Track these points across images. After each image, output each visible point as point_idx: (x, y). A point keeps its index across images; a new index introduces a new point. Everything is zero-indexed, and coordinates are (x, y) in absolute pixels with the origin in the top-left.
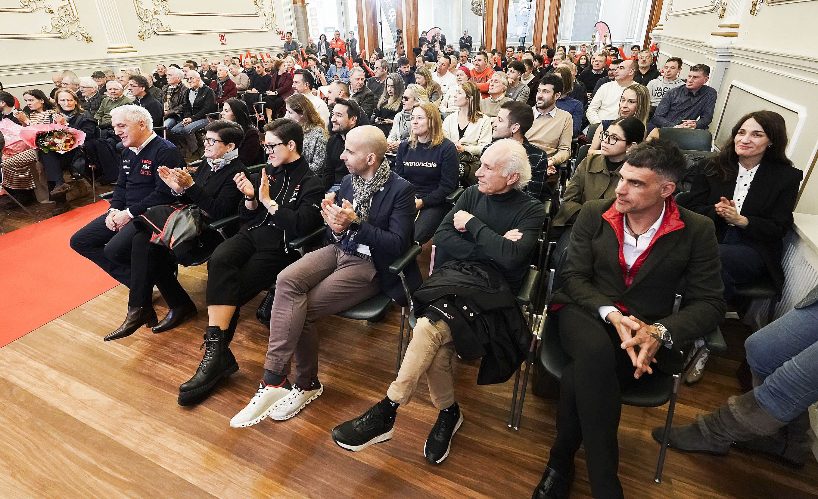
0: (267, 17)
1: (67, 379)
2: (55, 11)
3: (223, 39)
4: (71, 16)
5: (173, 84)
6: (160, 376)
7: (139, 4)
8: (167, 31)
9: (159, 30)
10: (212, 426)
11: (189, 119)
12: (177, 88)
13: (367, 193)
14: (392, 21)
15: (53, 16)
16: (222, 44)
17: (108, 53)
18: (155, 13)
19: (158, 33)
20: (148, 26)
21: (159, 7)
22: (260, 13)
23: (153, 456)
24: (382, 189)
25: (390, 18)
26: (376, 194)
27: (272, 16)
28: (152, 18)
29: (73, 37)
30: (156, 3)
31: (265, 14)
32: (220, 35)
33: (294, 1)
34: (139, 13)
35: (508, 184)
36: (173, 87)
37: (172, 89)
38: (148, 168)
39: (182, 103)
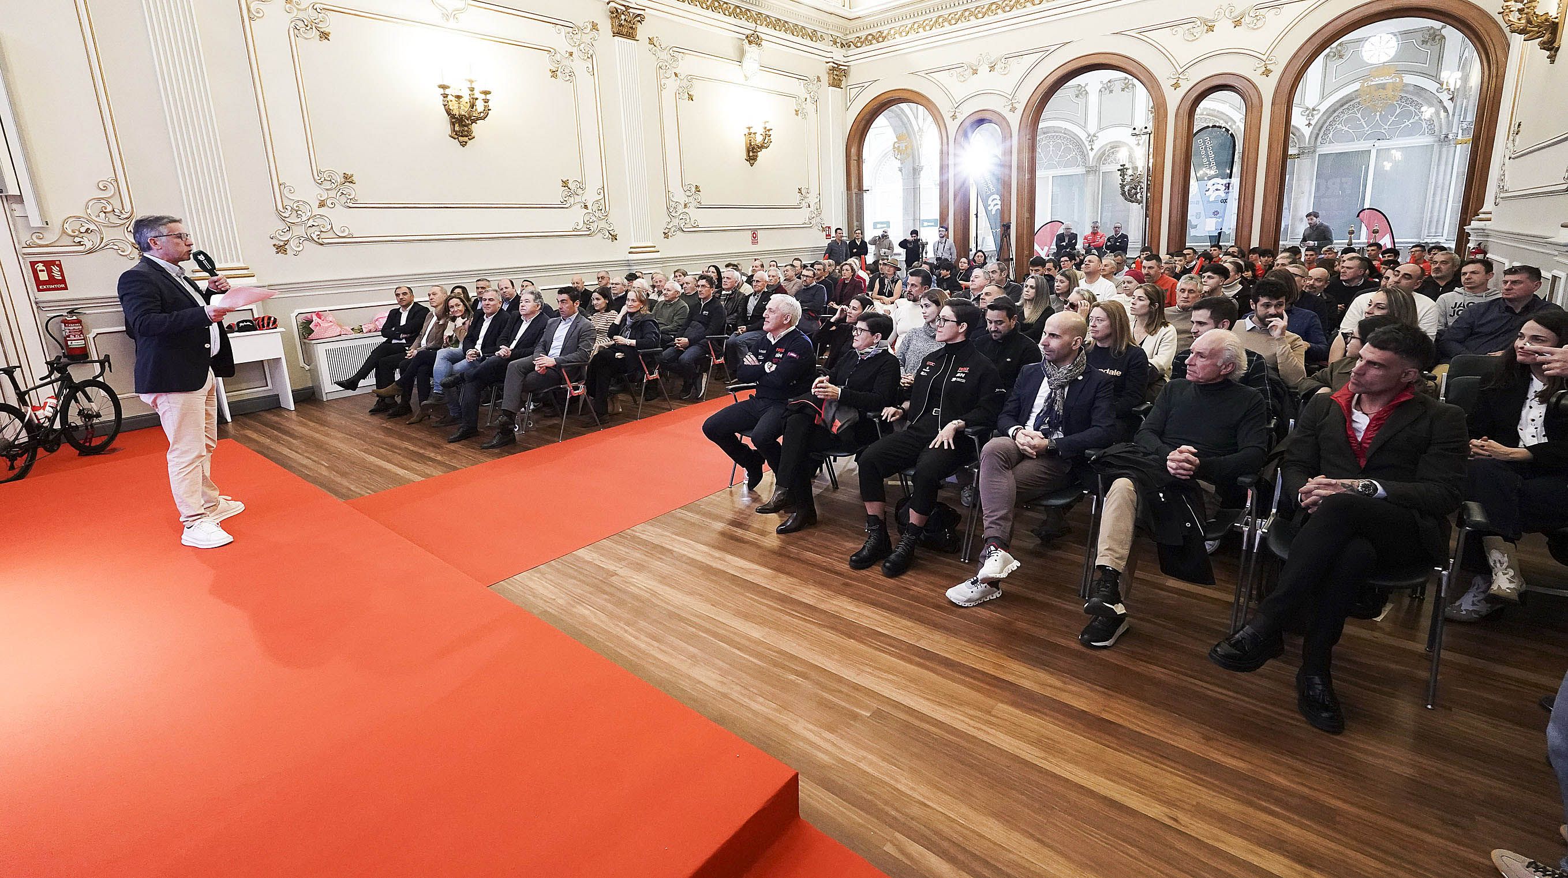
0: (812, 208)
2: (590, 207)
3: (755, 238)
4: (603, 212)
5: (728, 290)
7: (671, 196)
8: (695, 227)
9: (686, 226)
13: (1066, 378)
14: (993, 212)
15: (587, 211)
16: (753, 243)
17: (629, 253)
18: (686, 206)
19: (685, 230)
20: (676, 222)
21: (691, 199)
22: (804, 204)
24: (1080, 378)
25: (989, 208)
26: (1073, 383)
27: (818, 208)
28: (681, 212)
29: (600, 235)
30: (688, 194)
31: (809, 205)
32: (753, 232)
33: (849, 188)
34: (668, 207)
35: (1222, 373)
36: (728, 293)
37: (727, 294)
38: (781, 356)
39: (737, 311)
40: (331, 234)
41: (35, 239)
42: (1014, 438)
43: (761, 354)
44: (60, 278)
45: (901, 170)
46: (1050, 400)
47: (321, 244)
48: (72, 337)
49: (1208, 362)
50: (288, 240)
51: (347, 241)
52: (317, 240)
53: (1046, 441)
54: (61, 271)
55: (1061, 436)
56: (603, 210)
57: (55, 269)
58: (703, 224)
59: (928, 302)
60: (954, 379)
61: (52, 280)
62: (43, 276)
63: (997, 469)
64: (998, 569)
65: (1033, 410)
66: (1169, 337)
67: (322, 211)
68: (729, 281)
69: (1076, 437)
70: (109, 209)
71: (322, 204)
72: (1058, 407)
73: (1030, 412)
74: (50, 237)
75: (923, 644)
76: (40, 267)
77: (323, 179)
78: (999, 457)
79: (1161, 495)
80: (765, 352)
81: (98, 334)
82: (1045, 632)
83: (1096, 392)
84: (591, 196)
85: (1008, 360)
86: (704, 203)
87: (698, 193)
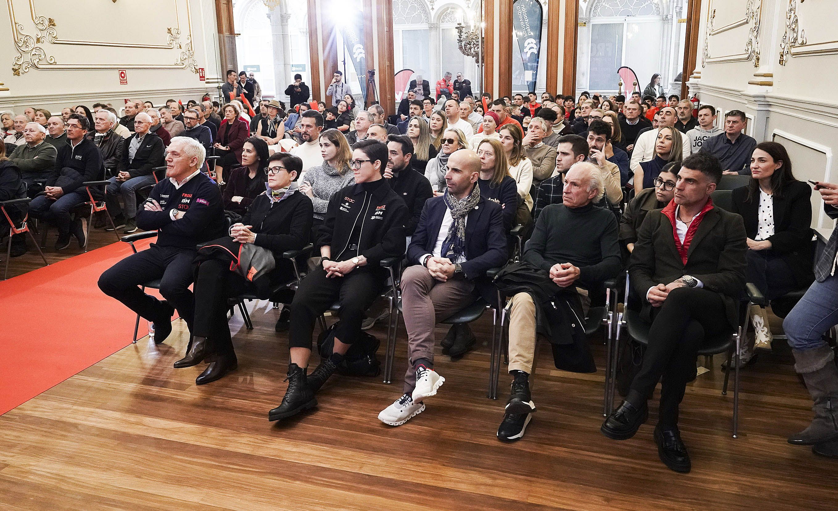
0: (184, 49)
3: (123, 77)
5: (102, 131)
6: (240, 408)
7: (19, 28)
8: (51, 64)
9: (40, 63)
11: (127, 174)
12: (108, 137)
13: (466, 209)
16: (122, 83)
18: (38, 40)
19: (38, 66)
20: (27, 58)
21: (45, 33)
22: (175, 45)
24: (477, 208)
25: (355, 56)
26: (471, 212)
27: (190, 49)
28: (33, 46)
30: (41, 27)
31: (180, 46)
32: (120, 72)
33: (220, 31)
34: (17, 40)
35: (589, 198)
36: (102, 135)
37: (102, 137)
38: (188, 201)
39: (114, 154)
42: (425, 265)
43: (163, 199)
45: (269, 17)
46: (454, 229)
49: (581, 189)
53: (454, 266)
55: (464, 261)
58: (61, 61)
59: (328, 142)
60: (372, 217)
63: (418, 296)
64: (429, 388)
65: (439, 238)
66: (527, 168)
68: (101, 122)
69: (478, 260)
72: (461, 234)
73: (436, 240)
75: (367, 471)
78: (418, 285)
79: (553, 303)
80: (167, 196)
82: (468, 435)
83: (490, 220)
85: (405, 194)
86: (61, 39)
87: (53, 27)
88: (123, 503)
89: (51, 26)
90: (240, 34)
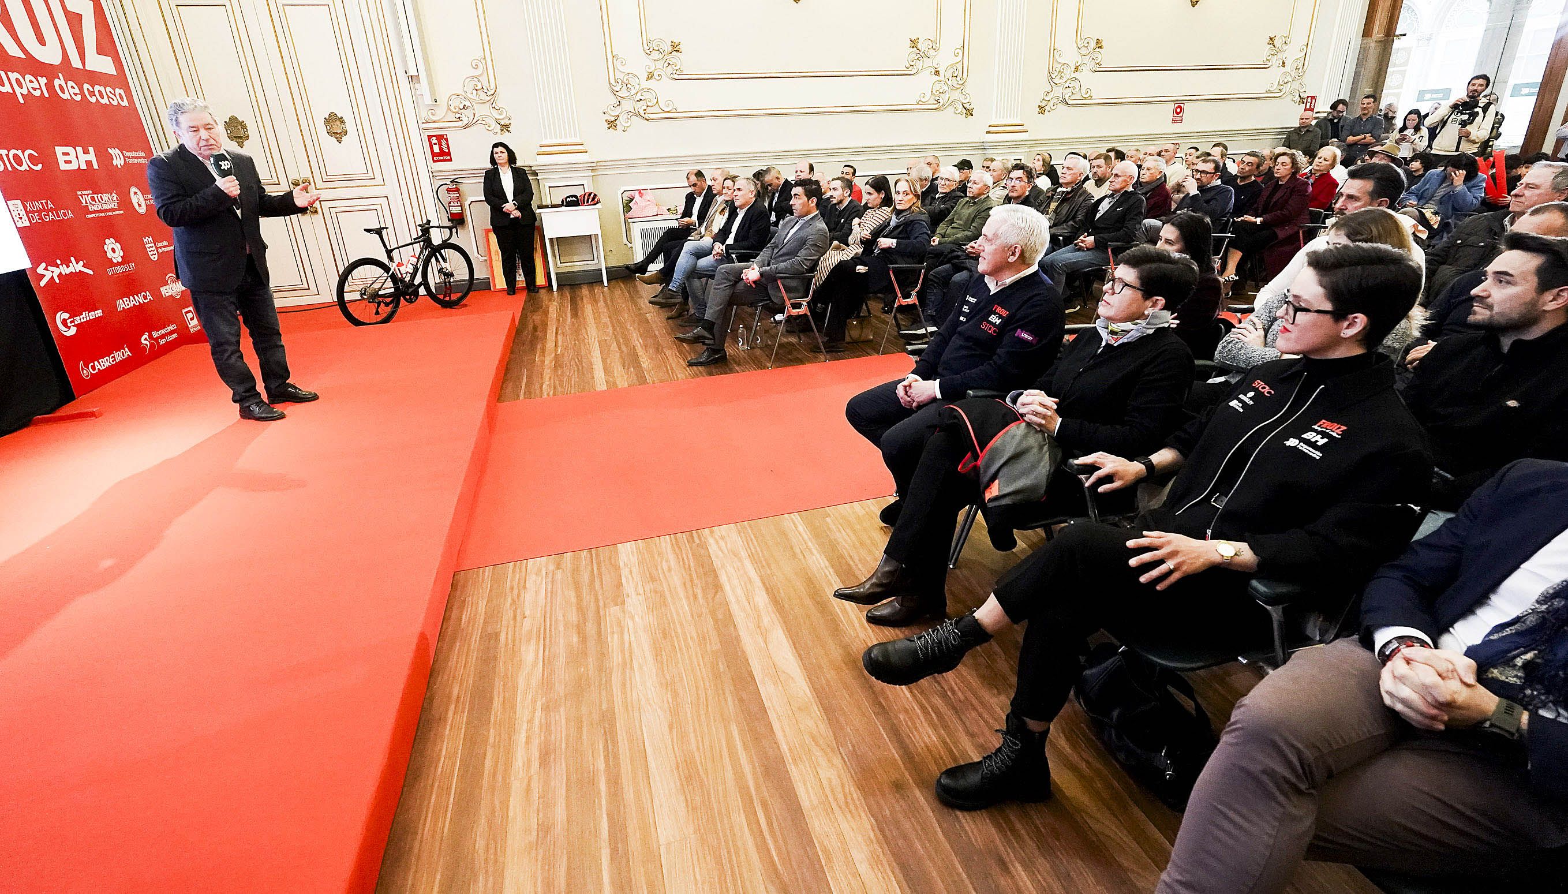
0: (1287, 69)
1: (773, 616)
2: (942, 72)
3: (1178, 113)
4: (958, 79)
6: (886, 699)
7: (1057, 55)
8: (1085, 98)
9: (1073, 97)
10: (934, 874)
12: (1072, 191)
15: (939, 78)
16: (1174, 121)
17: (987, 132)
18: (1077, 69)
19: (1070, 102)
20: (1058, 91)
21: (1086, 59)
22: (1275, 62)
23: (825, 851)
27: (1300, 66)
28: (1068, 76)
29: (951, 109)
30: (1084, 51)
31: (1284, 63)
32: (1176, 105)
33: (1367, 33)
34: (1051, 69)
36: (1065, 190)
37: (1063, 192)
40: (656, 109)
41: (430, 114)
44: (447, 151)
47: (648, 120)
48: (452, 204)
50: (618, 116)
51: (671, 116)
52: (643, 115)
54: (448, 145)
56: (959, 77)
57: (444, 142)
58: (1098, 94)
60: (1292, 442)
61: (442, 153)
62: (436, 149)
67: (651, 84)
70: (479, 87)
71: (650, 77)
74: (440, 113)
76: (434, 140)
77: (651, 49)
81: (472, 202)
84: (945, 59)
85: (1512, 403)
86: (1106, 64)
87: (1100, 50)
88: (616, 757)
89: (1097, 49)
90: (1405, 35)
